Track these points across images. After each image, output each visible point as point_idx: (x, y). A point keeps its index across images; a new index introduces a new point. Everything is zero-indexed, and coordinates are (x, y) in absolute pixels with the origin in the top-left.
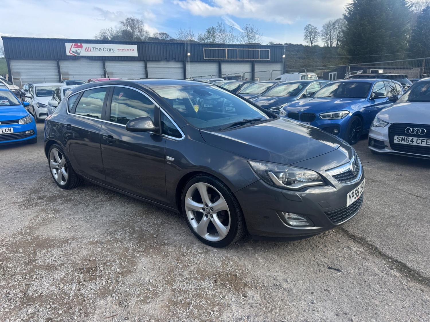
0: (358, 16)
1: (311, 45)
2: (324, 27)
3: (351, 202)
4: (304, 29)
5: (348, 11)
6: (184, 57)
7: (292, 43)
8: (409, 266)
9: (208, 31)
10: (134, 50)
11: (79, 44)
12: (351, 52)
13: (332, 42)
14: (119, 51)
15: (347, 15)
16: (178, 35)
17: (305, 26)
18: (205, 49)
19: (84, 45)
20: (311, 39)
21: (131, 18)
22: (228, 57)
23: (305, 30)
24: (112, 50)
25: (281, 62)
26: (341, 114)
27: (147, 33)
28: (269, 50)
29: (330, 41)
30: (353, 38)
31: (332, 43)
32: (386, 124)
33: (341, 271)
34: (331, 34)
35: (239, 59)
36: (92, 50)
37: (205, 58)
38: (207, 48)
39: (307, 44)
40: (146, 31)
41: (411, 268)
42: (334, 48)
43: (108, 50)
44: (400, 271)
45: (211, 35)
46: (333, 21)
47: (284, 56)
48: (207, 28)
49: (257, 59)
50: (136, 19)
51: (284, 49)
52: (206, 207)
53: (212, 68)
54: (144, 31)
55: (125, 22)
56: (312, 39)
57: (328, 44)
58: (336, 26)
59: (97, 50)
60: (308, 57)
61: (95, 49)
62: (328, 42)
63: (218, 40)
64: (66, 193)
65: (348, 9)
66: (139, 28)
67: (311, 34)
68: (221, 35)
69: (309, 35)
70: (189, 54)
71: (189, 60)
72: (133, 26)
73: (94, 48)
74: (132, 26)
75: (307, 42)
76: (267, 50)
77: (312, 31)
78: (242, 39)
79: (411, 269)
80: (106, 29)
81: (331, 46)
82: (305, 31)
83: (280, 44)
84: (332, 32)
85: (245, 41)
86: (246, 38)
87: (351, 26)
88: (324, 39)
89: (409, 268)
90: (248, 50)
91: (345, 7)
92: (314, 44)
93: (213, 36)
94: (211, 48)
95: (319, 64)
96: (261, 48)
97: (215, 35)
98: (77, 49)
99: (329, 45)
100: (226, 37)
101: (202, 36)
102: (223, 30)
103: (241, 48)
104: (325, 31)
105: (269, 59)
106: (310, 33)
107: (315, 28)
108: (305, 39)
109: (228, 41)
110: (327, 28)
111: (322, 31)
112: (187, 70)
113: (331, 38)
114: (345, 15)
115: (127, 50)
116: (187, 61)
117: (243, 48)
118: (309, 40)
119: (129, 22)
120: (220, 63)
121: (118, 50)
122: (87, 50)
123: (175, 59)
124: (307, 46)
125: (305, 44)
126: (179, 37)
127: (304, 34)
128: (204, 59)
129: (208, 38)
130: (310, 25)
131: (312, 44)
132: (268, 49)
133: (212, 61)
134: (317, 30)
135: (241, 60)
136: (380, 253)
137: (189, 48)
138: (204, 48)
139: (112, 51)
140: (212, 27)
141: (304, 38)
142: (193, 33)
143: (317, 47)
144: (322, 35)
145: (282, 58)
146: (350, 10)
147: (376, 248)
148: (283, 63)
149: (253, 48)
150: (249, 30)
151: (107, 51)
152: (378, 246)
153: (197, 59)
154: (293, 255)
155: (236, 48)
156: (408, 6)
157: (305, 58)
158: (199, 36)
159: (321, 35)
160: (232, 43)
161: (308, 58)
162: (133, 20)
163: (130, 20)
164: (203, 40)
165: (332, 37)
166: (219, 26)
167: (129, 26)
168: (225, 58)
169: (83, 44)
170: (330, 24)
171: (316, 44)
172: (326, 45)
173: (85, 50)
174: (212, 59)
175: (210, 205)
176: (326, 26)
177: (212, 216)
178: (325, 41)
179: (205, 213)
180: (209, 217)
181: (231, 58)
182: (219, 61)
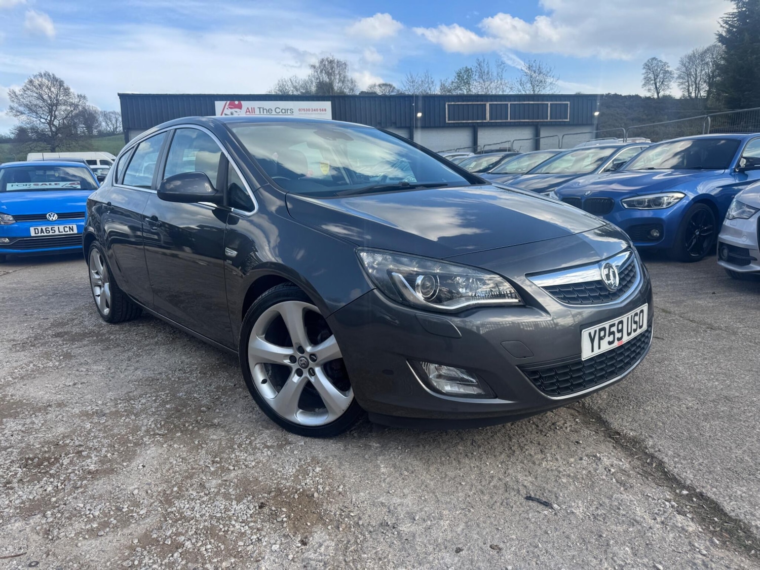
0: (747, 36)
1: (656, 96)
2: (682, 62)
3: (597, 352)
4: (643, 67)
5: (727, 26)
6: (411, 119)
7: (619, 93)
8: (728, 509)
9: (459, 76)
10: (325, 110)
11: (237, 102)
12: (732, 103)
13: (698, 89)
14: (301, 112)
15: (724, 34)
16: (405, 84)
17: (646, 61)
18: (448, 105)
19: (245, 104)
20: (655, 84)
21: (327, 59)
22: (491, 119)
23: (644, 68)
24: (289, 111)
25: (591, 124)
27: (352, 82)
28: (569, 103)
29: (694, 86)
30: (738, 77)
31: (699, 91)
32: (753, 211)
33: (552, 508)
34: (696, 74)
35: (512, 121)
36: (257, 111)
37: (449, 120)
38: (453, 103)
39: (648, 94)
40: (351, 79)
41: (733, 514)
42: (702, 99)
43: (283, 111)
44: (702, 520)
45: (464, 82)
46: (701, 51)
47: (597, 114)
48: (457, 70)
49: (546, 120)
50: (336, 61)
51: (598, 102)
52: (298, 355)
53: (462, 138)
54: (348, 81)
55: (317, 65)
56: (658, 84)
57: (690, 93)
58: (708, 60)
59: (265, 111)
60: (650, 117)
61: (262, 110)
62: (691, 88)
63: (476, 88)
65: (726, 22)
66: (340, 75)
67: (656, 76)
68: (481, 81)
69: (653, 78)
70: (419, 115)
71: (419, 124)
72: (330, 71)
73: (260, 108)
74: (328, 72)
75: (649, 90)
76: (564, 103)
77: (659, 70)
78: (520, 87)
79: (730, 518)
80: (287, 79)
81: (696, 97)
82: (644, 71)
84: (699, 69)
85: (528, 90)
86: (529, 85)
87: (732, 55)
88: (682, 83)
89: (726, 515)
90: (529, 104)
91: (720, 20)
92: (661, 94)
93: (468, 83)
94: (459, 103)
96: (552, 101)
97: (472, 82)
98: (233, 110)
99: (693, 95)
100: (491, 85)
101: (447, 85)
102: (486, 72)
103: (515, 101)
104: (684, 68)
105: (568, 120)
106: (655, 73)
107: (665, 64)
108: (644, 85)
110: (689, 63)
111: (678, 69)
113: (697, 82)
114: (720, 36)
115: (315, 110)
116: (416, 127)
118: (653, 87)
119: (325, 65)
120: (474, 129)
121: (300, 110)
122: (249, 112)
123: (395, 123)
124: (649, 98)
125: (644, 93)
126: (407, 87)
127: (643, 76)
128: (447, 122)
129: (459, 87)
130: (654, 59)
131: (658, 93)
133: (460, 125)
134: (668, 67)
135: (515, 122)
136: (665, 473)
137: (420, 104)
138: (447, 103)
139: (289, 113)
140: (466, 68)
141: (643, 83)
142: (432, 80)
143: (668, 99)
144: (679, 77)
145: (593, 116)
146: (730, 25)
147: (661, 464)
148: (595, 126)
149: (538, 101)
151: (281, 113)
152: (666, 460)
153: (434, 123)
155: (506, 101)
158: (442, 85)
159: (676, 76)
161: (649, 120)
162: (331, 62)
163: (327, 63)
164: (449, 90)
165: (698, 79)
166: (478, 67)
167: (324, 71)
168: (485, 119)
169: (242, 102)
170: (694, 56)
171: (667, 93)
172: (686, 94)
173: (247, 112)
174: (461, 123)
175: (309, 349)
176: (686, 60)
177: (312, 373)
178: (685, 88)
179: (295, 367)
180: (306, 374)
181: (497, 119)
182: (474, 124)
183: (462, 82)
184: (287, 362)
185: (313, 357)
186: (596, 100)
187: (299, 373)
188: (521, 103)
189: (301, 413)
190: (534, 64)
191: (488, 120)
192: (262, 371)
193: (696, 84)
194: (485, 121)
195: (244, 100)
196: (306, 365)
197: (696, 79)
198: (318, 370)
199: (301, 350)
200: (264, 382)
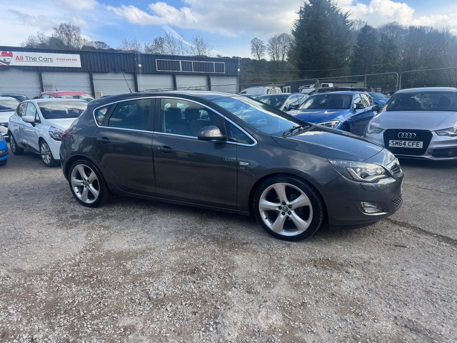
0: (306, 33)
1: (258, 59)
2: (269, 41)
4: (250, 43)
5: (296, 26)
6: (135, 68)
7: (240, 57)
8: (451, 238)
9: (156, 42)
10: (76, 60)
11: (8, 52)
12: (301, 66)
13: (278, 57)
14: (58, 61)
15: (295, 30)
16: (121, 44)
17: (252, 40)
19: (15, 53)
20: (257, 52)
21: (65, 25)
22: (183, 70)
23: (251, 43)
24: (49, 60)
25: (236, 76)
26: (333, 123)
27: (85, 41)
28: (224, 63)
29: (276, 55)
30: (303, 53)
32: (381, 130)
33: (406, 247)
34: (276, 49)
35: (194, 72)
36: (25, 59)
37: (158, 70)
38: (160, 60)
39: (254, 58)
40: (84, 39)
41: (454, 239)
42: (280, 62)
43: (45, 59)
44: (447, 242)
45: (159, 46)
46: (278, 36)
47: (239, 70)
48: (155, 38)
49: (213, 73)
50: (72, 26)
51: (239, 63)
52: (283, 206)
53: (166, 81)
54: (81, 40)
55: (58, 28)
56: (259, 53)
57: (274, 58)
58: (281, 41)
59: (31, 59)
60: (257, 71)
61: (28, 58)
62: (274, 56)
63: (167, 50)
64: (97, 211)
65: (296, 25)
66: (75, 35)
67: (258, 48)
68: (169, 46)
69: (256, 49)
70: (140, 66)
71: (140, 71)
72: (68, 33)
73: (27, 57)
74: (67, 33)
75: (255, 56)
77: (259, 45)
78: (192, 51)
79: (454, 240)
80: (35, 36)
81: (277, 61)
82: (251, 45)
83: (227, 57)
84: (278, 46)
85: (195, 53)
86: (197, 50)
87: (300, 41)
88: (270, 53)
89: (452, 239)
90: (203, 63)
91: (293, 23)
92: (261, 58)
93: (161, 47)
94: (164, 60)
95: (268, 78)
96: (215, 61)
97: (164, 46)
98: (5, 58)
99: (276, 59)
100: (175, 49)
101: (149, 46)
102: (171, 41)
103: (195, 61)
104: (271, 45)
105: (225, 73)
106: (257, 47)
107: (262, 42)
108: (252, 52)
109: (178, 53)
110: (273, 42)
111: (268, 45)
112: (138, 82)
114: (293, 31)
115: (68, 60)
116: (139, 73)
117: (198, 60)
118: (256, 54)
119: (63, 28)
120: (174, 76)
121: (57, 59)
122: (19, 59)
123: (124, 70)
124: (255, 60)
125: (252, 57)
126: (123, 47)
127: (251, 48)
128: (157, 70)
129: (156, 49)
130: (256, 39)
131: (259, 58)
132: (222, 62)
133: (165, 73)
134: (263, 44)
135: (196, 73)
136: (424, 231)
137: (140, 59)
138: (156, 60)
139: (49, 61)
140: (160, 37)
141: (251, 51)
142: (139, 43)
143: (264, 60)
144: (269, 49)
145: (237, 72)
146: (297, 26)
147: (420, 229)
148: (239, 76)
149: (208, 61)
150: (199, 42)
151: (43, 61)
152: (420, 227)
153: (150, 71)
154: (361, 240)
155: (190, 60)
156: (349, 25)
157: (253, 72)
158: (146, 47)
159: (267, 49)
160: (182, 55)
161: (256, 72)
162: (68, 26)
163: (65, 27)
164: (151, 51)
165: (278, 51)
166: (167, 37)
167: (63, 33)
168: (180, 70)
169: (13, 52)
170: (275, 39)
171: (264, 57)
172: (273, 59)
173: (16, 59)
174: (165, 71)
175: (288, 203)
176: (271, 41)
177: (290, 213)
178: (271, 56)
179: (281, 211)
180: (287, 214)
181: (186, 71)
182: (175, 73)
183: (158, 46)
184: (277, 209)
185: (290, 206)
187: (283, 214)
188: (199, 62)
189: (285, 231)
190: (199, 38)
191: (181, 71)
192: (265, 214)
193: (277, 53)
195: (14, 51)
196: (287, 210)
197: (276, 51)
198: (293, 212)
199: (284, 203)
200: (266, 218)
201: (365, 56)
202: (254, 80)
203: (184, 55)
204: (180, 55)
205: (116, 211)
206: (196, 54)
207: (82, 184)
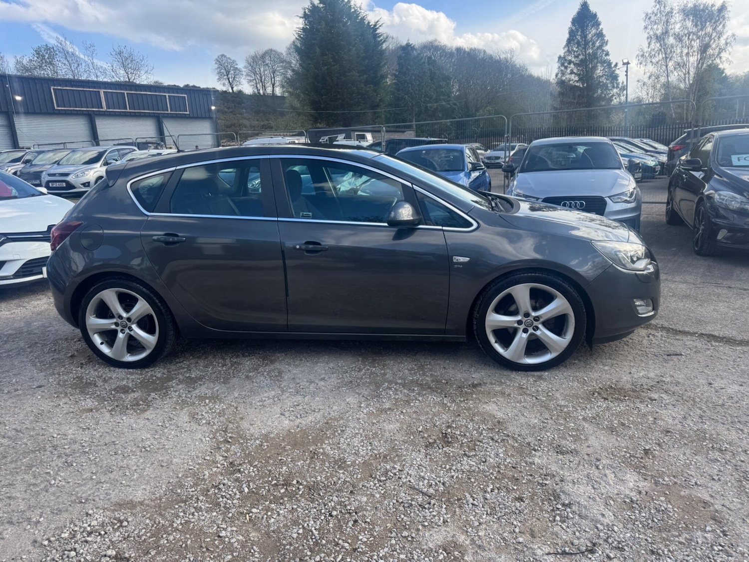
0: (317, 49)
1: (231, 91)
2: (247, 61)
4: (214, 62)
5: (300, 39)
6: (8, 103)
7: (197, 85)
9: (38, 54)
12: (315, 105)
13: (264, 87)
15: (299, 45)
17: (216, 57)
18: (53, 89)
20: (229, 79)
22: (108, 107)
23: (216, 63)
25: (210, 118)
28: (186, 96)
29: (261, 84)
30: (316, 83)
31: (265, 89)
33: (682, 355)
34: (260, 74)
35: (131, 111)
37: (58, 106)
38: (59, 88)
39: (224, 89)
42: (268, 96)
45: (46, 62)
46: (261, 52)
47: (213, 108)
48: (35, 47)
49: (166, 112)
51: (212, 96)
52: (524, 319)
53: (76, 128)
56: (230, 80)
57: (258, 90)
58: (267, 62)
60: (231, 110)
62: (258, 86)
63: (63, 70)
67: (228, 73)
68: (67, 63)
69: (225, 73)
70: (18, 98)
71: (21, 110)
75: (224, 85)
76: (181, 95)
77: (229, 66)
78: (113, 74)
81: (264, 94)
82: (217, 66)
83: (175, 85)
84: (262, 69)
85: (121, 76)
86: (122, 71)
87: (309, 64)
88: (251, 81)
90: (147, 94)
91: (294, 33)
92: (235, 89)
93: (51, 63)
95: (256, 123)
96: (169, 93)
97: (55, 62)
99: (261, 92)
100: (79, 68)
101: (25, 62)
103: (131, 90)
104: (250, 67)
105: (188, 113)
106: (226, 69)
107: (234, 62)
108: (219, 79)
109: (85, 76)
110: (253, 62)
111: (245, 67)
112: (18, 131)
113: (263, 80)
116: (18, 113)
117: (136, 91)
118: (226, 82)
120: (91, 119)
124: (225, 92)
125: (220, 87)
127: (216, 71)
128: (56, 108)
129: (40, 67)
130: (223, 55)
131: (232, 88)
133: (73, 112)
134: (237, 64)
135: (135, 113)
137: (16, 86)
140: (46, 45)
141: (217, 77)
143: (240, 92)
144: (247, 75)
145: (210, 110)
146: (302, 38)
148: (214, 119)
149: (156, 92)
150: (125, 59)
153: (40, 109)
155: (121, 89)
156: (381, 40)
157: (226, 112)
158: (18, 62)
159: (244, 73)
160: (95, 79)
161: (231, 112)
164: (27, 70)
165: (263, 78)
168: (102, 108)
170: (256, 57)
171: (240, 88)
172: (256, 90)
174: (74, 110)
175: (533, 314)
176: (251, 60)
177: (536, 328)
178: (253, 85)
179: (522, 327)
180: (531, 331)
181: (115, 109)
182: (92, 113)
183: (44, 61)
184: (516, 325)
185: (537, 319)
186: (210, 95)
187: (525, 331)
188: (138, 92)
189: (528, 357)
190: (124, 50)
191: (105, 108)
192: (494, 336)
193: (261, 81)
194: (101, 110)
196: (532, 324)
197: (261, 77)
198: (540, 326)
199: (527, 315)
200: (496, 342)
201: (411, 91)
202: (232, 125)
203: (100, 79)
204: (90, 79)
205: (196, 368)
206: (122, 79)
207: (113, 327)
